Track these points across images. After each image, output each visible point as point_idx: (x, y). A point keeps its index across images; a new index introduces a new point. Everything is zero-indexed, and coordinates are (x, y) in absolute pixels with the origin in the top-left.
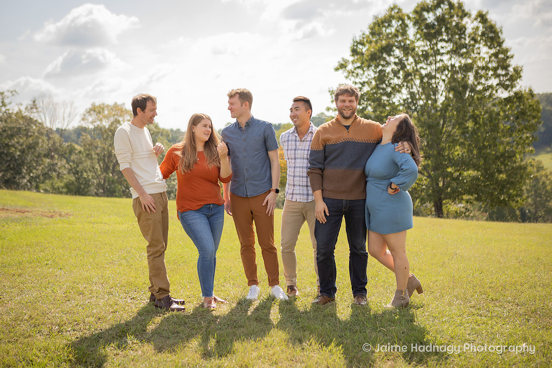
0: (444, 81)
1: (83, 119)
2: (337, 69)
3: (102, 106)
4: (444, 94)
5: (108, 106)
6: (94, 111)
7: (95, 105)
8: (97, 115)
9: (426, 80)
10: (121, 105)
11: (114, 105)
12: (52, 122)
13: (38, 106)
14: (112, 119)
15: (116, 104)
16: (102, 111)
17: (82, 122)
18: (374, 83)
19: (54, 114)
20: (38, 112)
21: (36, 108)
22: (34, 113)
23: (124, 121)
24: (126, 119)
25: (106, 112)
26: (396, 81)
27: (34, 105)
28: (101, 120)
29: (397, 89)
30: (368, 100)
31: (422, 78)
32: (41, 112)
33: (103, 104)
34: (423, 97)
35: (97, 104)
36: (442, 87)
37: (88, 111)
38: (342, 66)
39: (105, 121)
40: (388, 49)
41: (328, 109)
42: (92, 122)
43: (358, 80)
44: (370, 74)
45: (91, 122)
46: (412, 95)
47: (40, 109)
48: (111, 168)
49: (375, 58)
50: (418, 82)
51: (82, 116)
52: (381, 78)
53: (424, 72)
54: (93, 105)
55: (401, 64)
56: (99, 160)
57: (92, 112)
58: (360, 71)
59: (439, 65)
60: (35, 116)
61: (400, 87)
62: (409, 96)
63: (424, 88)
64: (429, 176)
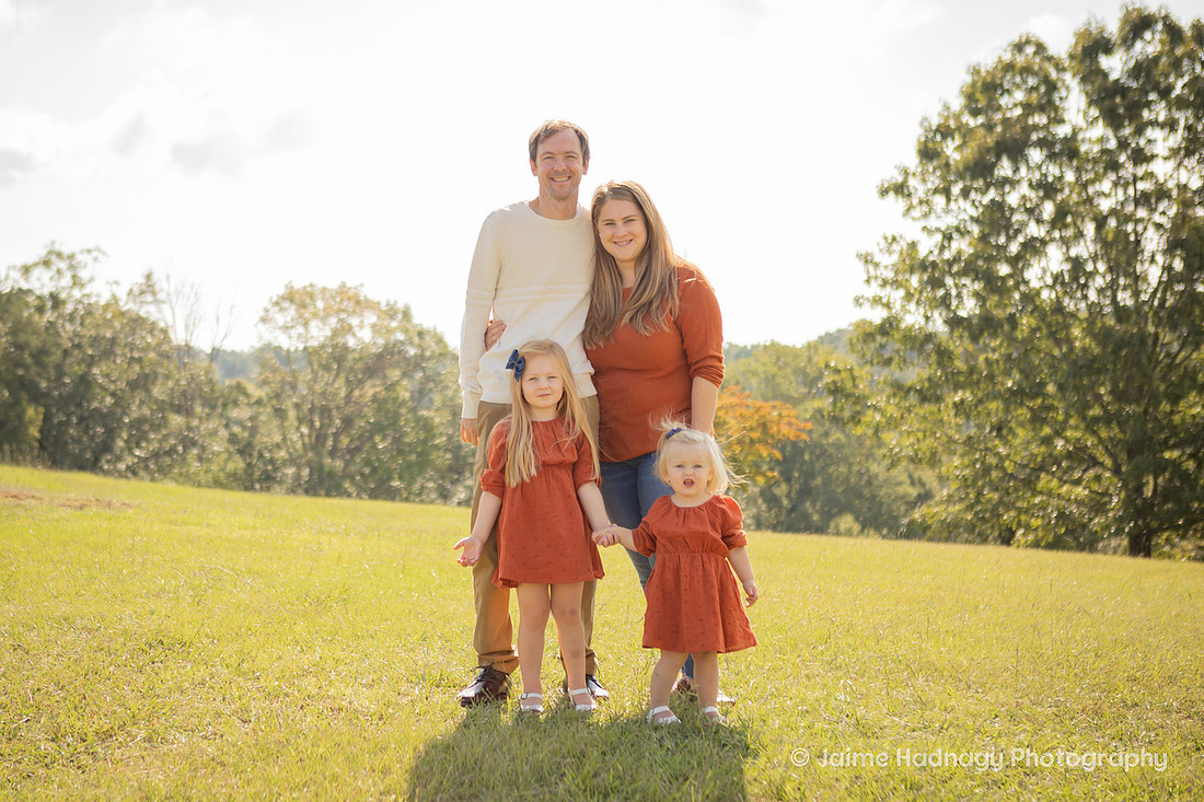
0: (1159, 226)
1: (264, 320)
3: (309, 289)
4: (1160, 259)
5: (324, 289)
6: (292, 301)
7: (292, 288)
8: (297, 310)
9: (1112, 223)
10: (356, 288)
11: (340, 287)
12: (191, 327)
13: (157, 288)
14: (333, 321)
15: (343, 285)
16: (308, 301)
17: (261, 325)
18: (976, 230)
19: (194, 309)
20: (157, 302)
21: (154, 293)
22: (149, 303)
23: (361, 326)
24: (366, 322)
25: (320, 305)
26: (1034, 230)
27: (148, 287)
28: (306, 325)
29: (1034, 247)
30: (964, 273)
31: (1100, 222)
32: (164, 302)
33: (311, 285)
34: (1102, 267)
35: (298, 285)
37: (275, 299)
39: (317, 326)
40: (1014, 149)
41: (858, 301)
42: (285, 328)
43: (933, 222)
44: (965, 210)
45: (280, 328)
46: (1077, 264)
47: (162, 296)
48: (330, 443)
49: (980, 169)
50: (1090, 229)
51: (262, 313)
52: (996, 219)
53: (1105, 205)
54: (290, 288)
55: (1048, 189)
56: (300, 421)
57: (286, 304)
58: (939, 200)
59: (1143, 186)
60: (148, 311)
61: (1044, 242)
62: (1067, 267)
63: (1106, 245)
64: (1116, 471)
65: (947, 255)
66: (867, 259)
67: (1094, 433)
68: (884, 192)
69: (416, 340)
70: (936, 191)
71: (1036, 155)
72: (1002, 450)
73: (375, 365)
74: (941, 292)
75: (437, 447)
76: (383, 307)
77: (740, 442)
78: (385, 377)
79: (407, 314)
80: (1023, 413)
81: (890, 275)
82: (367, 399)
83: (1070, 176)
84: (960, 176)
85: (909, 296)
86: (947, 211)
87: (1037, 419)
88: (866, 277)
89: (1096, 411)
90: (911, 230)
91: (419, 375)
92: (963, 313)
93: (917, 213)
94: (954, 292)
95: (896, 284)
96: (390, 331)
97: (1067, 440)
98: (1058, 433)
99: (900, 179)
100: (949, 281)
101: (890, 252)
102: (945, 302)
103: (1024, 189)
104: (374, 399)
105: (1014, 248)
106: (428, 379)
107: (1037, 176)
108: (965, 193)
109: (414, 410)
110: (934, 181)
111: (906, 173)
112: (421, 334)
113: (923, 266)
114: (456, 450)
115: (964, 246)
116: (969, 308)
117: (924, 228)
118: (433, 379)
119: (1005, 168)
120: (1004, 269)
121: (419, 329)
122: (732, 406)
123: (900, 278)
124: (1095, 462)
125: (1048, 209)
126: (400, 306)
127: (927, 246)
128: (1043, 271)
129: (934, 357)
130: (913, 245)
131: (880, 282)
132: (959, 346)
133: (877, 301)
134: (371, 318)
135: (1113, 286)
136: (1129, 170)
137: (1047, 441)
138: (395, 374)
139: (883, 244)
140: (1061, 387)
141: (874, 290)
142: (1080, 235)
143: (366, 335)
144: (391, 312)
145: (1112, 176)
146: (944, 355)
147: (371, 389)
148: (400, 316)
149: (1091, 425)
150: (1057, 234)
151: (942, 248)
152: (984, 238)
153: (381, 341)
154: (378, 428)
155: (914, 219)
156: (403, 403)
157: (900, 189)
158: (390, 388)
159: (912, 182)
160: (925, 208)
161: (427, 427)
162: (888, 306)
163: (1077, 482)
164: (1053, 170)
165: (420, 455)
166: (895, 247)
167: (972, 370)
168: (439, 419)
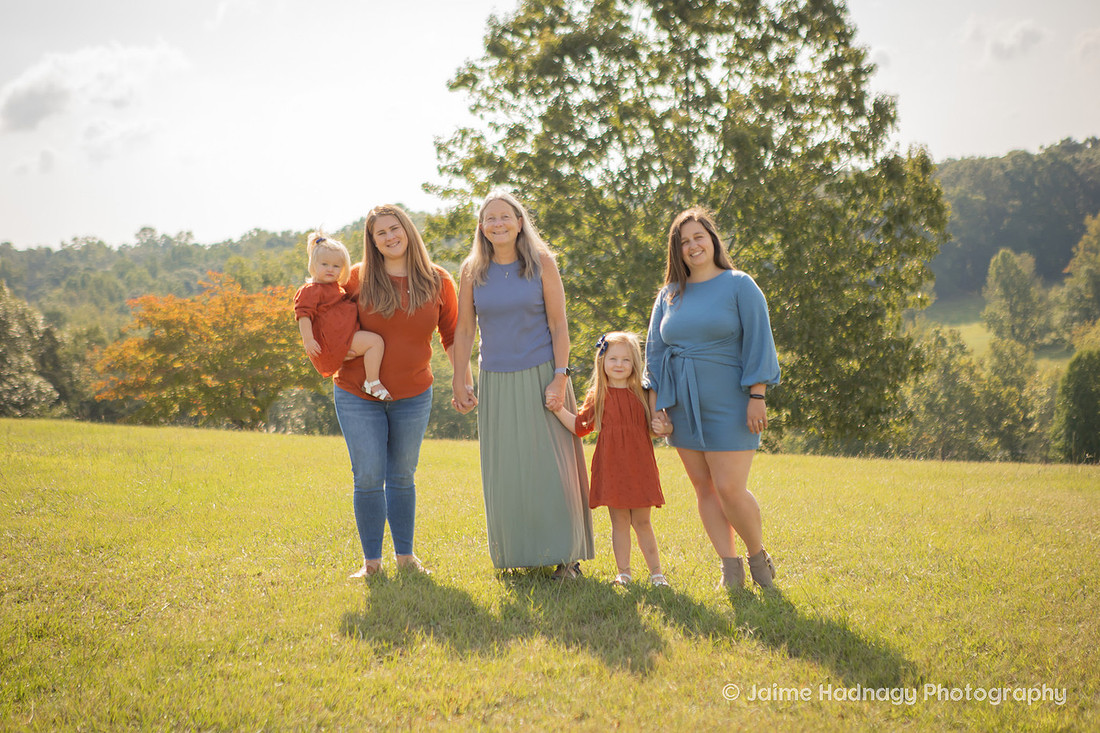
0: (710, 129)
2: (453, 87)
4: (712, 161)
9: (669, 124)
18: (539, 128)
29: (597, 148)
30: (528, 171)
31: (655, 123)
38: (466, 80)
40: (578, 49)
44: (531, 108)
49: (546, 69)
53: (660, 108)
55: (609, 89)
58: (507, 97)
59: (697, 90)
61: (604, 142)
63: (662, 146)
70: (504, 87)
71: (597, 55)
84: (529, 74)
86: (514, 107)
99: (468, 72)
103: (587, 91)
108: (532, 90)
110: (503, 77)
111: (473, 66)
113: (490, 161)
117: (491, 123)
119: (569, 69)
120: (566, 170)
127: (492, 142)
128: (604, 172)
130: (480, 140)
141: (445, 181)
152: (546, 136)
155: (482, 114)
159: (480, 76)
166: (467, 141)
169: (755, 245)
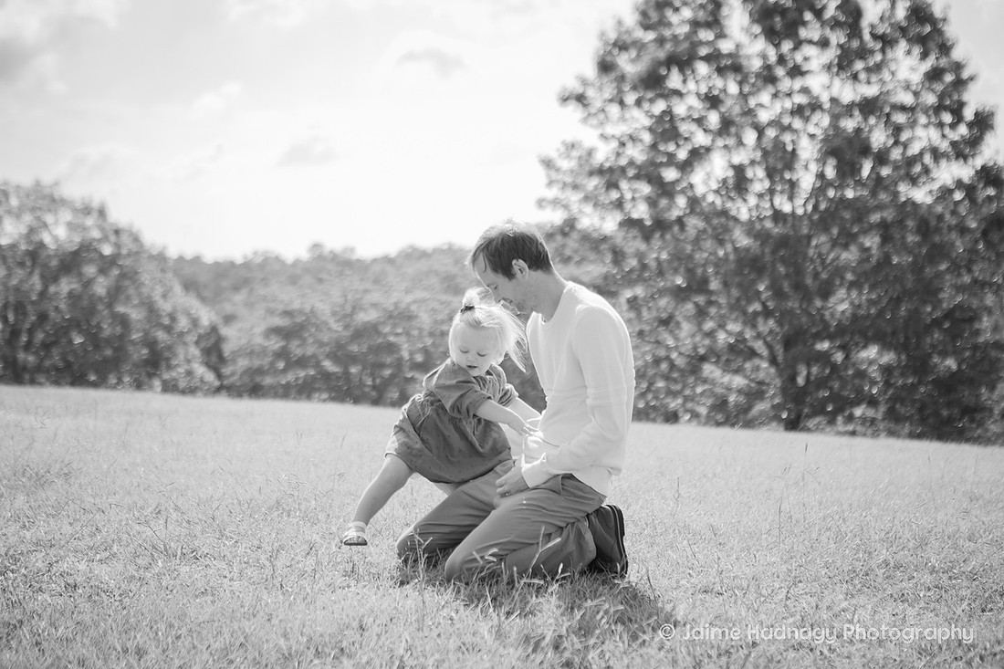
0: (812, 136)
4: (814, 167)
9: (771, 133)
18: (647, 138)
23: (57, 223)
24: (62, 219)
26: (701, 139)
29: (698, 154)
30: (637, 177)
31: (760, 131)
34: (760, 172)
36: (808, 150)
40: (683, 62)
41: (541, 203)
43: (610, 130)
44: (639, 120)
46: (739, 170)
48: (25, 338)
49: (652, 82)
50: (750, 137)
52: (666, 129)
53: (764, 116)
55: (713, 101)
58: (614, 110)
59: (800, 99)
61: (708, 150)
62: (731, 173)
63: (766, 153)
64: (773, 361)
65: (623, 162)
66: (548, 164)
67: (754, 326)
68: (565, 100)
69: (113, 238)
70: (611, 101)
71: (702, 68)
72: (671, 342)
73: (71, 262)
74: (614, 195)
75: (132, 342)
76: (79, 205)
77: (431, 334)
78: (80, 274)
79: (102, 213)
80: (689, 307)
81: (568, 179)
82: (62, 296)
83: (733, 88)
84: (634, 88)
85: (586, 199)
86: (623, 119)
87: (701, 313)
88: (545, 180)
89: (756, 307)
90: (588, 136)
91: (116, 272)
92: (635, 216)
93: (594, 121)
94: (628, 196)
95: (575, 187)
96: (85, 229)
97: (729, 333)
98: (722, 326)
99: (580, 91)
100: (624, 185)
101: (568, 156)
102: (619, 204)
103: (693, 101)
104: (71, 295)
105: (682, 155)
106: (123, 276)
107: (704, 89)
108: (639, 103)
109: (110, 305)
110: (609, 91)
111: (584, 82)
112: (117, 232)
113: (600, 171)
114: (151, 344)
115: (637, 153)
116: (641, 211)
117: (602, 135)
118: (129, 276)
119: (674, 80)
120: (670, 174)
121: (115, 228)
122: (424, 301)
123: (579, 181)
124: (753, 354)
125: (714, 119)
126: (95, 204)
127: (604, 154)
128: (708, 178)
129: (609, 258)
130: (590, 153)
131: (561, 185)
132: (634, 245)
133: (556, 203)
134: (66, 216)
135: (771, 192)
136: (786, 84)
137: (711, 334)
138: (90, 270)
139: (563, 149)
140: (726, 284)
141: (553, 192)
142: (740, 143)
143: (61, 232)
144: (87, 211)
145: (771, 89)
146: (618, 256)
147: (65, 286)
148: (95, 215)
149: (751, 321)
150: (720, 142)
151: (618, 155)
152: (654, 147)
153: (77, 239)
154: (75, 324)
155: (592, 126)
156: (100, 298)
157: (581, 99)
158: (88, 284)
159: (590, 93)
160: (601, 116)
161: (124, 321)
162: (566, 207)
163: (737, 371)
164: (718, 82)
165: (116, 350)
166: (575, 154)
167: (644, 267)
168: (136, 315)
169: (853, 248)
